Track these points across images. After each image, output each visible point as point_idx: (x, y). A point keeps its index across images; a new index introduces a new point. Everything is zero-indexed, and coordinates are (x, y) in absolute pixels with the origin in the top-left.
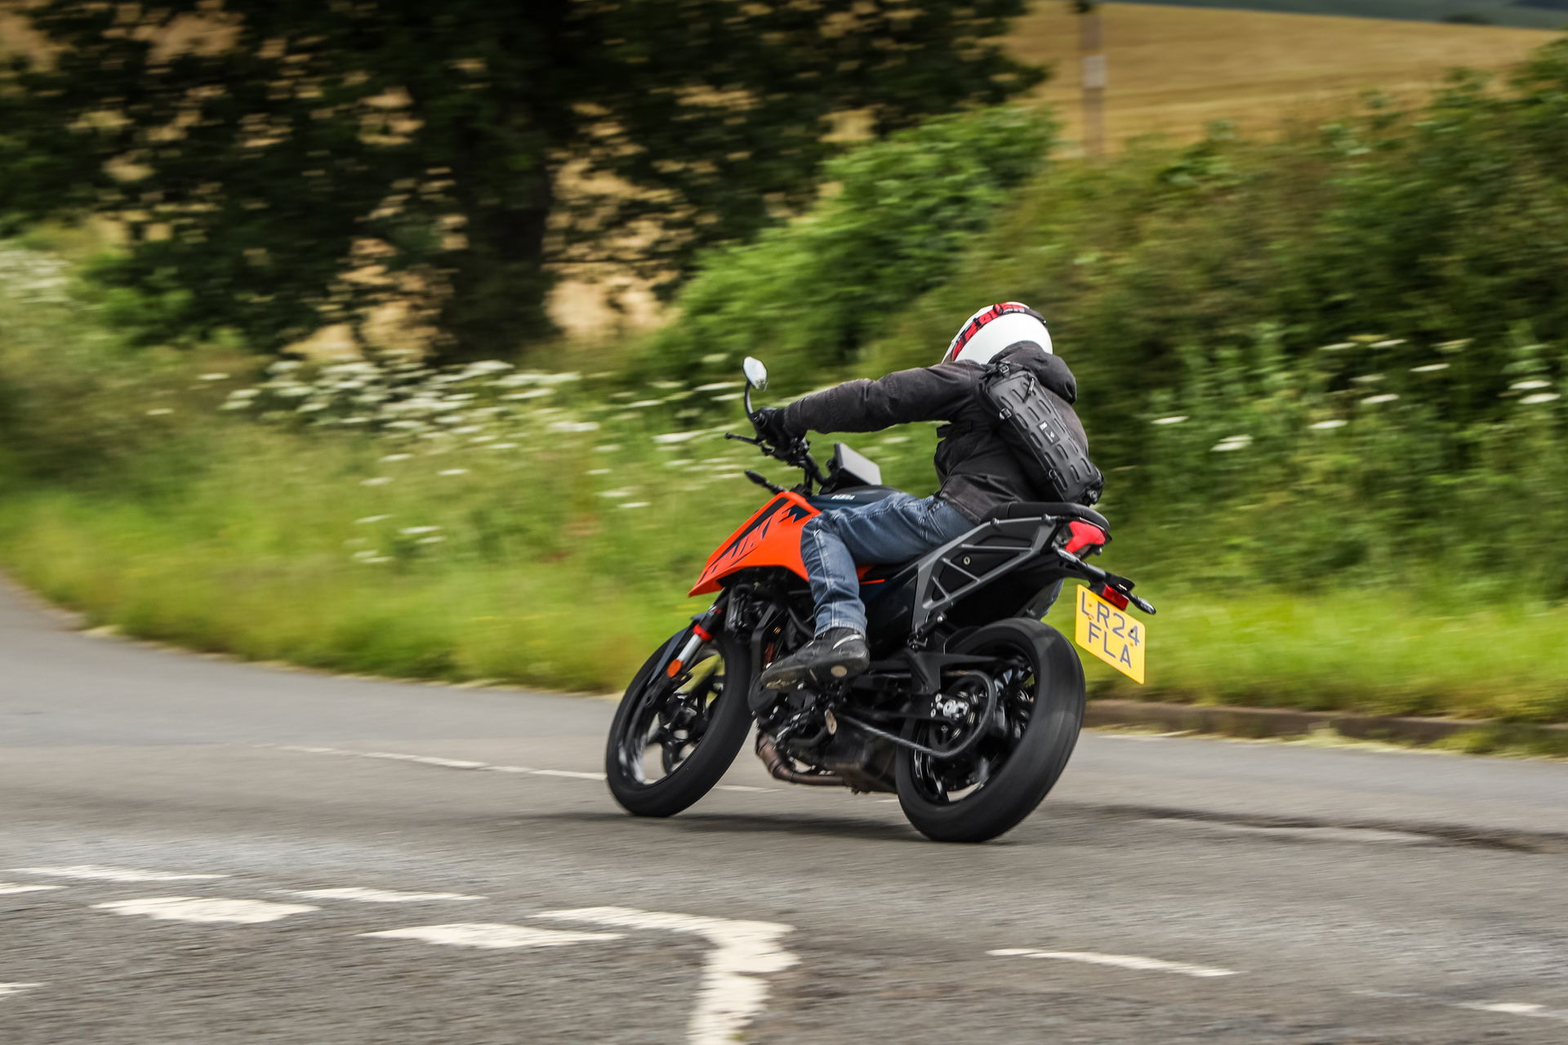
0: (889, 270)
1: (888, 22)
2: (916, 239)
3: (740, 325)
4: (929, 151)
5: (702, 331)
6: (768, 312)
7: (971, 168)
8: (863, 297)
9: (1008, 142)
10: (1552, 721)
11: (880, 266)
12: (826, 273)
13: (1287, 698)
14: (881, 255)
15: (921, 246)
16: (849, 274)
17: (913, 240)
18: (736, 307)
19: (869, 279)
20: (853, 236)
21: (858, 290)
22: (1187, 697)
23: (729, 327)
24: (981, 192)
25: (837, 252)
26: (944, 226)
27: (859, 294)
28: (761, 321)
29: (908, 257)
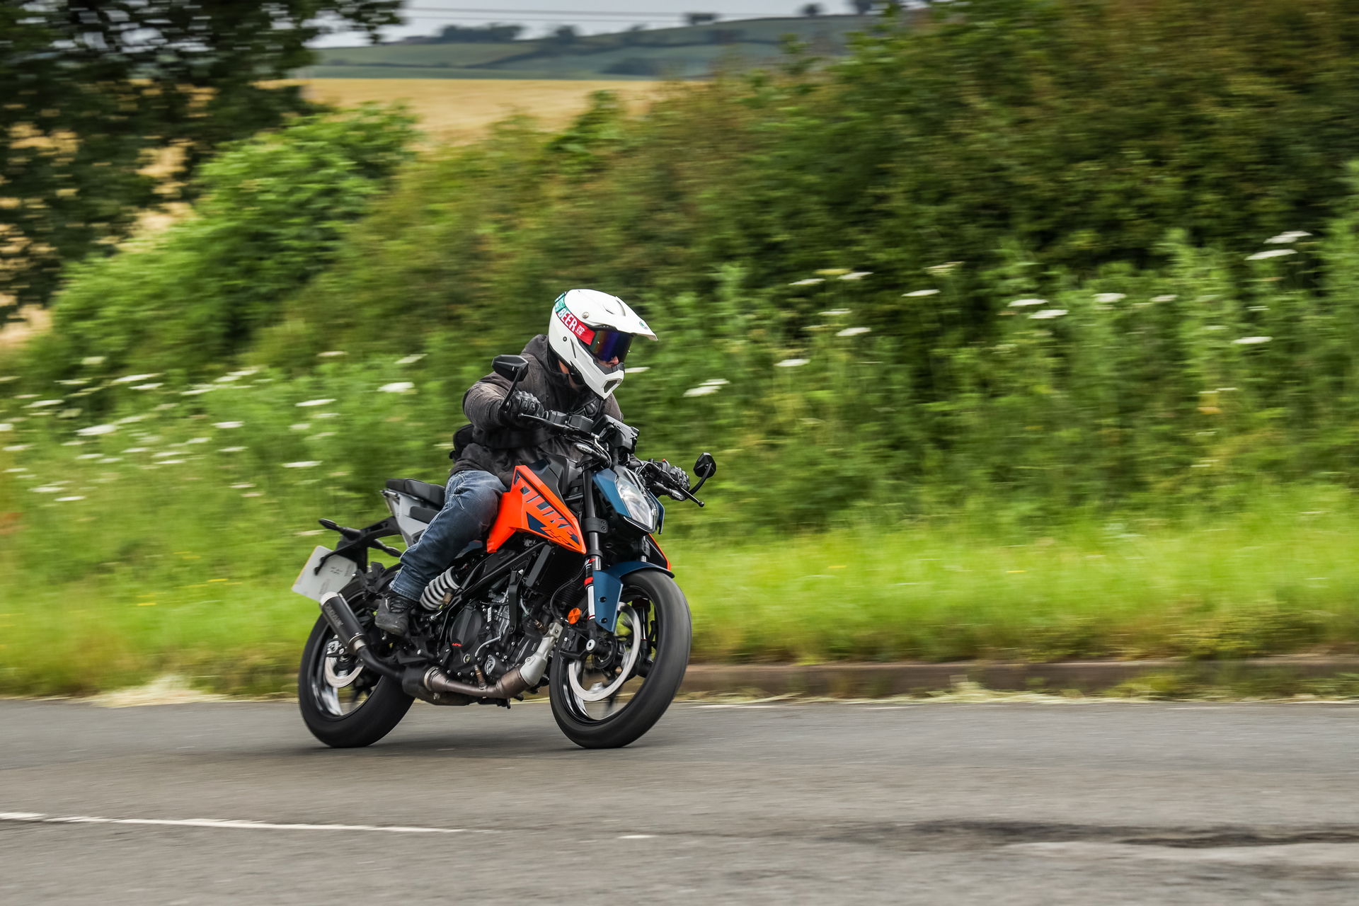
0: (267, 263)
1: (190, 68)
2: (294, 231)
3: (116, 328)
4: (300, 149)
5: (77, 337)
6: (142, 313)
7: (342, 163)
8: (245, 289)
9: (369, 139)
10: (1257, 656)
11: (261, 259)
12: (207, 269)
13: (911, 649)
14: (261, 248)
15: (299, 237)
16: (231, 269)
17: (291, 233)
18: (110, 312)
19: (249, 272)
20: (233, 232)
21: (240, 282)
22: (786, 655)
23: (107, 330)
24: (351, 183)
25: (218, 248)
26: (321, 216)
27: (242, 286)
28: (136, 322)
29: (288, 248)
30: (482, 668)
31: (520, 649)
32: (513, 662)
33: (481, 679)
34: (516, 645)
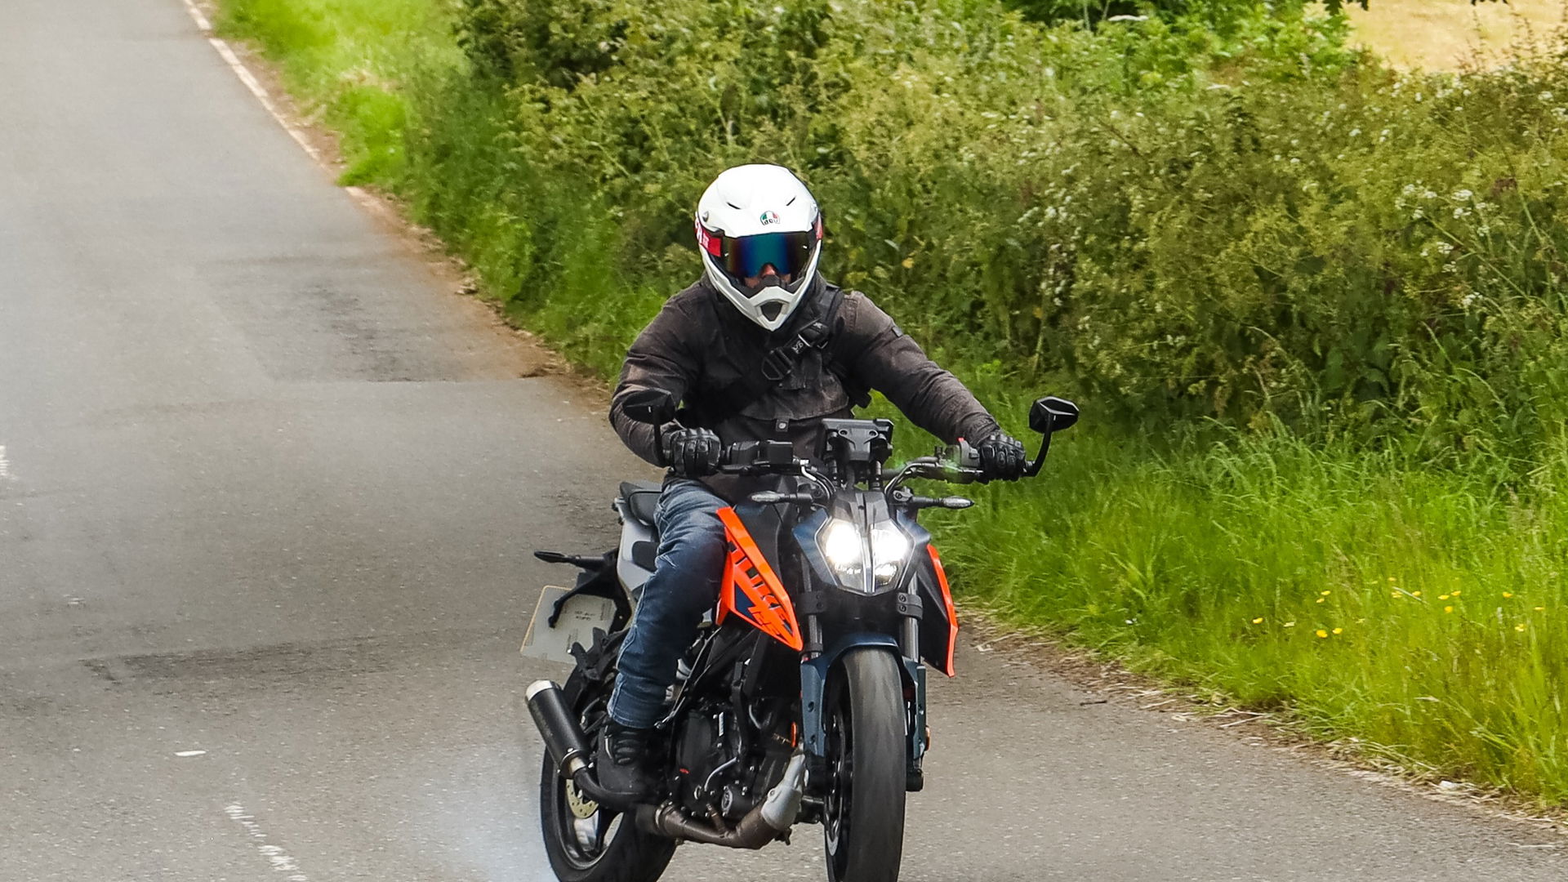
30: (718, 807)
31: (765, 773)
32: (757, 795)
33: (718, 823)
34: (756, 770)
